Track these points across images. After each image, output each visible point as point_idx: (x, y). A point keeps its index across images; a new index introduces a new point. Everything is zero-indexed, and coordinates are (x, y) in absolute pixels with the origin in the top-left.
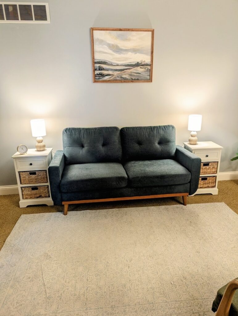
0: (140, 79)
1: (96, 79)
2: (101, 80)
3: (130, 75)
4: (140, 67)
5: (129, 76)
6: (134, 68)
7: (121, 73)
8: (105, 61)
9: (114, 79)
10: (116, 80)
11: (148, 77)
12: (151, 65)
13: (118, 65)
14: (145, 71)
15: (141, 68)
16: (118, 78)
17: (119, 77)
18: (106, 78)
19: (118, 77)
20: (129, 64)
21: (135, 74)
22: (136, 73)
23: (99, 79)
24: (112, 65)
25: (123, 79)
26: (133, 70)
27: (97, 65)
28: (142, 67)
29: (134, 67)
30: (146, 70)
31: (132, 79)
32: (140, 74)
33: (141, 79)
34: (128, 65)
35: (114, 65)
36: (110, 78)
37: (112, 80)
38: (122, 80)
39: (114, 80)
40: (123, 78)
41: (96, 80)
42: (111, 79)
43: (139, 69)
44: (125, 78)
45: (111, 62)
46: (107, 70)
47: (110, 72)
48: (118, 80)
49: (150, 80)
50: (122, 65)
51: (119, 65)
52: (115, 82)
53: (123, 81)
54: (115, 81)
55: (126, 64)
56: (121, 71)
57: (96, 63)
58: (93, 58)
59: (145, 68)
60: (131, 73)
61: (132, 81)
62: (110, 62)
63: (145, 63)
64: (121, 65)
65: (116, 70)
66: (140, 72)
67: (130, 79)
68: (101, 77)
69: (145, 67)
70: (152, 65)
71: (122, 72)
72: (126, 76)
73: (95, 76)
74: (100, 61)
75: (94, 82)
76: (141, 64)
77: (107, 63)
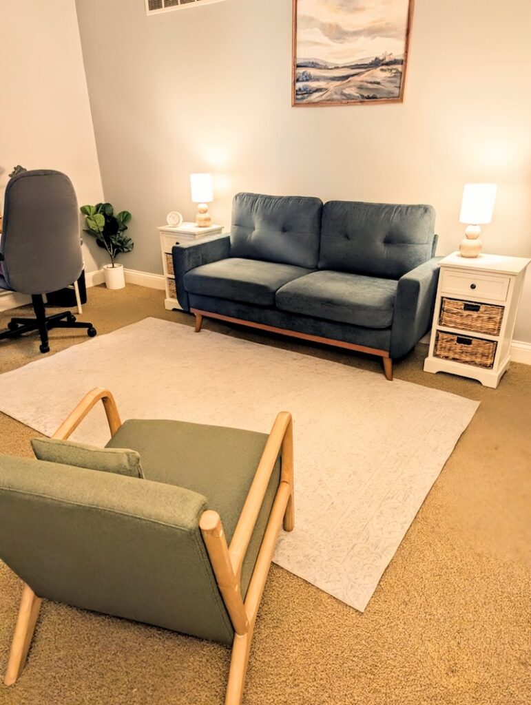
0: (378, 96)
1: (297, 99)
2: (304, 101)
3: (360, 88)
4: (381, 68)
5: (357, 90)
6: (368, 73)
7: (343, 84)
8: (314, 61)
9: (328, 98)
10: (332, 100)
11: (397, 91)
12: (404, 63)
13: (337, 68)
14: (390, 77)
15: (382, 70)
16: (335, 97)
17: (339, 92)
18: (315, 97)
19: (336, 93)
20: (359, 63)
21: (370, 86)
22: (371, 83)
23: (302, 99)
24: (326, 68)
25: (344, 97)
26: (366, 76)
27: (300, 71)
28: (384, 67)
29: (368, 69)
30: (393, 75)
31: (363, 97)
32: (378, 83)
33: (381, 96)
34: (357, 65)
35: (330, 67)
36: (322, 95)
37: (324, 100)
38: (344, 99)
39: (328, 100)
40: (345, 95)
41: (298, 102)
42: (324, 97)
43: (379, 75)
44: (349, 95)
45: (325, 62)
46: (317, 79)
47: (322, 84)
48: (336, 99)
49: (399, 98)
50: (345, 67)
51: (340, 66)
52: (331, 105)
53: (344, 101)
54: (329, 102)
55: (354, 64)
56: (343, 80)
57: (298, 66)
58: (295, 57)
59: (391, 70)
60: (362, 83)
61: (361, 102)
62: (322, 61)
63: (392, 58)
64: (342, 67)
65: (334, 79)
66: (379, 80)
67: (358, 97)
68: (306, 95)
69: (390, 67)
70: (406, 61)
71: (345, 82)
72: (352, 91)
73: (297, 92)
74: (306, 61)
75: (292, 106)
76: (384, 62)
77: (318, 64)
